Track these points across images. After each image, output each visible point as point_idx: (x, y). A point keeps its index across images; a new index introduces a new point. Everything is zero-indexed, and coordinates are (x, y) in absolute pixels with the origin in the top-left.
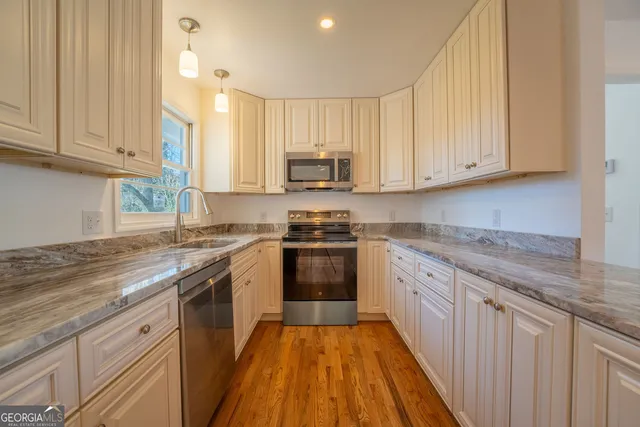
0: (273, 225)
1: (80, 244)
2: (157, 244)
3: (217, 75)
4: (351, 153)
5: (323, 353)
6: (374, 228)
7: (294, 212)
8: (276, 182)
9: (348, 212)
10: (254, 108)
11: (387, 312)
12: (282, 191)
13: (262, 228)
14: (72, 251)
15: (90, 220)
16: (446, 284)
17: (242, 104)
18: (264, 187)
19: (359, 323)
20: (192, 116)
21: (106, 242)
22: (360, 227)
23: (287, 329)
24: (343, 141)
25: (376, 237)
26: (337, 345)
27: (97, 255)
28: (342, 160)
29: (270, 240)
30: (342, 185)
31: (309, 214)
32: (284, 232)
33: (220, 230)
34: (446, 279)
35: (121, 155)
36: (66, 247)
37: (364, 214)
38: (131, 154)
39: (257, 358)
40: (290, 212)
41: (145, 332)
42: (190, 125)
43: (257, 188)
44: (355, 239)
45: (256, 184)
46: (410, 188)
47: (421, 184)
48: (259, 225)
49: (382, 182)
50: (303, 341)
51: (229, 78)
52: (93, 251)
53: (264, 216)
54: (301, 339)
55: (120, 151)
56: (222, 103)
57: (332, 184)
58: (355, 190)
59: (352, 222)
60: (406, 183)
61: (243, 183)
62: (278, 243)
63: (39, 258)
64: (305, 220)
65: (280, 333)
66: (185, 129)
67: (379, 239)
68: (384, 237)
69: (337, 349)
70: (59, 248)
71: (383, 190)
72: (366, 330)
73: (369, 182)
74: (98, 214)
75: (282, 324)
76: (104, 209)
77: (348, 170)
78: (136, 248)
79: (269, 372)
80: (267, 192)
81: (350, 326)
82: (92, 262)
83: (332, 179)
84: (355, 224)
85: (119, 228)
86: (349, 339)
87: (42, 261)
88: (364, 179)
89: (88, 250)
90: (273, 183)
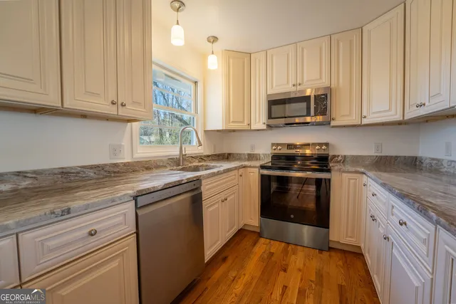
0: (259, 155)
1: (106, 165)
2: (165, 167)
3: (209, 41)
4: (329, 89)
5: (285, 271)
6: (356, 160)
7: (278, 145)
8: (259, 119)
9: (327, 144)
10: (241, 62)
11: (362, 246)
12: (264, 127)
13: (251, 157)
14: (100, 169)
15: (116, 150)
16: (424, 241)
17: (231, 61)
18: (250, 125)
19: (330, 249)
20: (196, 76)
21: (125, 164)
22: (340, 158)
23: (262, 240)
24: (321, 78)
25: (353, 169)
26: (301, 266)
27: (118, 172)
28: (319, 96)
29: (250, 167)
30: (319, 118)
31: (290, 146)
32: (267, 161)
33: (221, 157)
34: (424, 237)
35: (115, 106)
36: (98, 166)
37: (344, 146)
38: (123, 105)
39: (230, 261)
40: (273, 145)
41: (92, 235)
42: (196, 83)
43: (244, 126)
44: (329, 171)
45: (243, 122)
46: (398, 117)
47: (412, 113)
48: (249, 155)
49: (364, 114)
50: (272, 254)
51: (219, 41)
52: (116, 170)
53: (253, 147)
54: (270, 252)
55: (113, 103)
56: (214, 62)
57: (308, 119)
58: (333, 123)
59: (331, 153)
60: (393, 112)
61: (233, 122)
62: (257, 170)
63: (79, 173)
64: (285, 151)
65: (255, 243)
66: (193, 86)
67: (357, 172)
68: (362, 170)
69: (300, 270)
70: (91, 167)
71: (365, 121)
72: (337, 260)
73: (350, 115)
74: (120, 146)
75: (260, 235)
76: (125, 142)
77: (326, 105)
78: (148, 168)
79: (234, 275)
80: (253, 128)
81: (321, 251)
82: (114, 177)
83: (308, 114)
84: (334, 156)
85: (136, 155)
86: (314, 264)
87: (80, 175)
88: (343, 113)
89: (112, 169)
90: (257, 121)
